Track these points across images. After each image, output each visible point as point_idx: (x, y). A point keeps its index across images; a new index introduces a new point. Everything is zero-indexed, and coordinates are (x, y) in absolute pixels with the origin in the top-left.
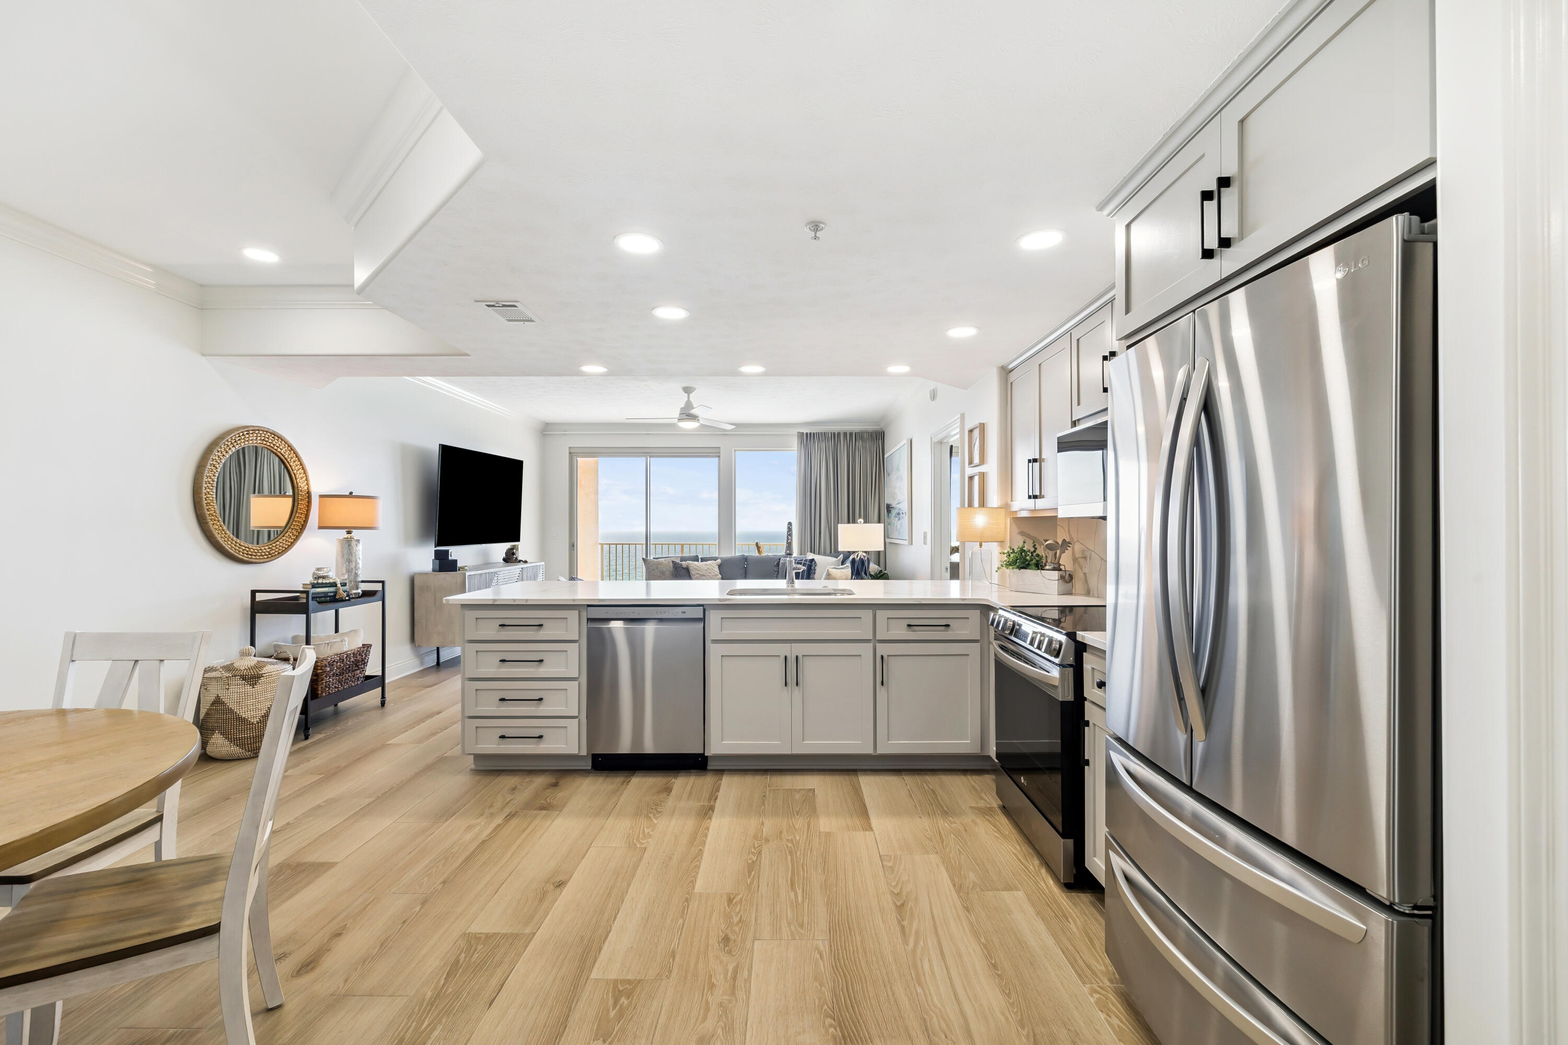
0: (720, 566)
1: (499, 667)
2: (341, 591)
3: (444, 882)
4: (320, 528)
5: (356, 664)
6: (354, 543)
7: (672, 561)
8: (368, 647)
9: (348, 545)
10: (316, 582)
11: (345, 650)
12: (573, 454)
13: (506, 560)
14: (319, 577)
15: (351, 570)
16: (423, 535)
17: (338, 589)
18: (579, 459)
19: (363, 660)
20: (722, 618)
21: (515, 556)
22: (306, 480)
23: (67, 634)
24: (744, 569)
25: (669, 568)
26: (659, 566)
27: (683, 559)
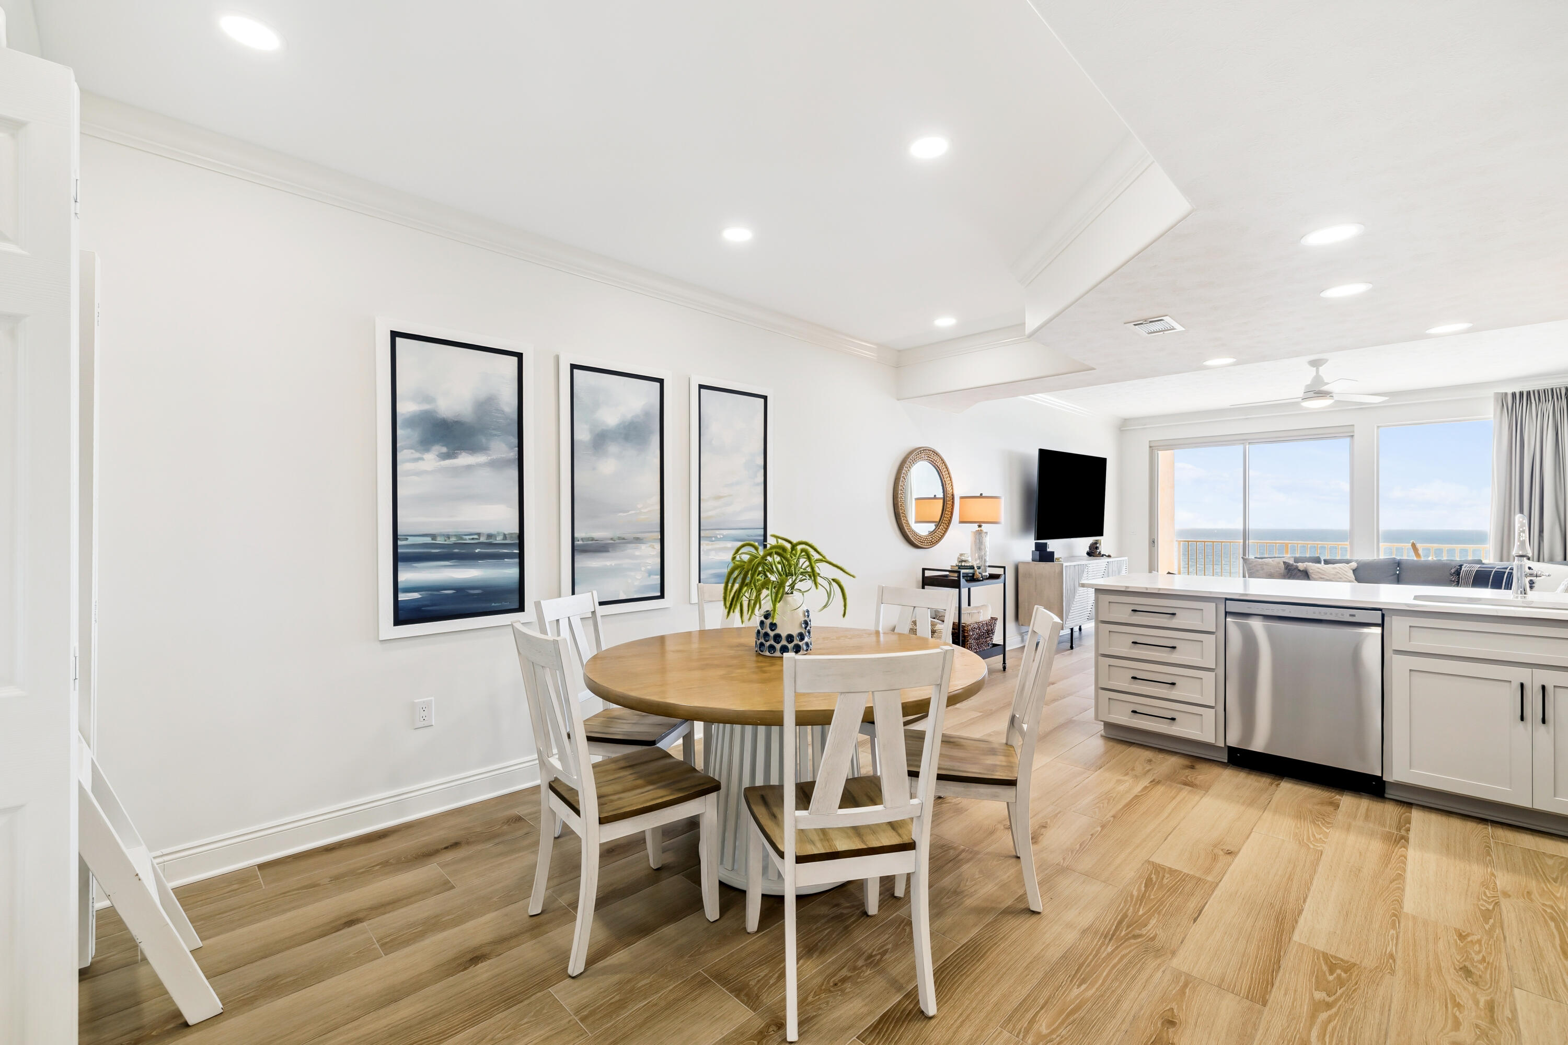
0: (1354, 571)
1: (1130, 648)
2: (978, 573)
3: (1114, 817)
4: (961, 522)
5: (987, 633)
6: (983, 535)
7: (1284, 562)
8: (995, 620)
9: (979, 534)
10: (960, 564)
11: (981, 620)
12: (1153, 448)
13: (1090, 554)
14: (962, 561)
15: (981, 558)
16: (1025, 528)
17: (975, 571)
18: (1160, 452)
19: (992, 630)
20: (1410, 626)
21: (1098, 551)
22: (952, 485)
23: (879, 586)
24: (1396, 576)
25: (1278, 569)
26: (1265, 567)
27: (1297, 560)
